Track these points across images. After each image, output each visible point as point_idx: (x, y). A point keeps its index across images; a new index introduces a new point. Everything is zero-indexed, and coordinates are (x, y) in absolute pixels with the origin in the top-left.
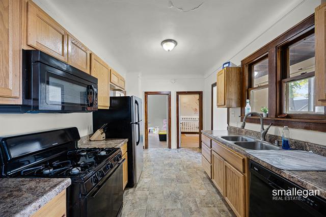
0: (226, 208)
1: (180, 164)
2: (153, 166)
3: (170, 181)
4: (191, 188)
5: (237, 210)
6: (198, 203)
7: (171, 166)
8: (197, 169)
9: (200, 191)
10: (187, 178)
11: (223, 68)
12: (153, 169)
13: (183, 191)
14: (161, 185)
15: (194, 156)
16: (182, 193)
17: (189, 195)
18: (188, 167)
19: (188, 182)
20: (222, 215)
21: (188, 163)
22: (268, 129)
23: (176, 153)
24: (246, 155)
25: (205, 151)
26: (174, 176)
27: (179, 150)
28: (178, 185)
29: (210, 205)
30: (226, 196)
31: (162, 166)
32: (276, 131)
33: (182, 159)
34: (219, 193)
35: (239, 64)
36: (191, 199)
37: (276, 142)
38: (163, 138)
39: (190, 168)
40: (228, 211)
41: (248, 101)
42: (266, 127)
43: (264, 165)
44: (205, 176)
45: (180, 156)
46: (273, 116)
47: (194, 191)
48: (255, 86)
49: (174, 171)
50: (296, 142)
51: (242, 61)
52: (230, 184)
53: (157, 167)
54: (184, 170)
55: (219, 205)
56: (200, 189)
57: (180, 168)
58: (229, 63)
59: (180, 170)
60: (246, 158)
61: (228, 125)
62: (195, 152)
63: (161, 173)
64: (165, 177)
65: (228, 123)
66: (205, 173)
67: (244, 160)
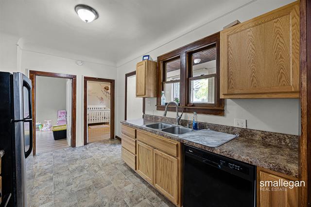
0: (154, 195)
1: (93, 164)
2: (52, 179)
3: (86, 192)
4: (115, 189)
5: (169, 192)
6: (128, 203)
7: (81, 171)
8: (115, 163)
9: (126, 188)
10: (108, 178)
11: (143, 60)
12: (52, 184)
13: (107, 197)
14: (73, 203)
15: (107, 149)
16: (106, 200)
17: (116, 199)
18: (105, 165)
19: (109, 183)
20: (154, 204)
21: (104, 159)
22: (182, 115)
23: (83, 151)
24: (179, 140)
25: (127, 142)
26: (90, 183)
27: (88, 146)
28: (98, 192)
29: (140, 199)
30: (156, 183)
31: (68, 175)
32: (185, 116)
33: (94, 157)
34: (144, 181)
35: (155, 59)
36: (119, 203)
37: (188, 125)
38: (60, 135)
39: (107, 165)
40: (157, 196)
41: (163, 92)
42: (180, 114)
43: (198, 146)
44: (125, 168)
45: (90, 154)
46: (183, 105)
47: (120, 190)
48: (167, 81)
49: (88, 176)
50: (199, 124)
51: (158, 57)
52: (161, 170)
53: (60, 179)
54: (101, 169)
55: (148, 195)
56: (125, 186)
57: (95, 168)
58: (148, 56)
59: (96, 171)
60: (179, 143)
61: (144, 113)
62: (108, 145)
63: (69, 185)
64: (76, 190)
65: (144, 111)
66: (125, 165)
67: (177, 145)
